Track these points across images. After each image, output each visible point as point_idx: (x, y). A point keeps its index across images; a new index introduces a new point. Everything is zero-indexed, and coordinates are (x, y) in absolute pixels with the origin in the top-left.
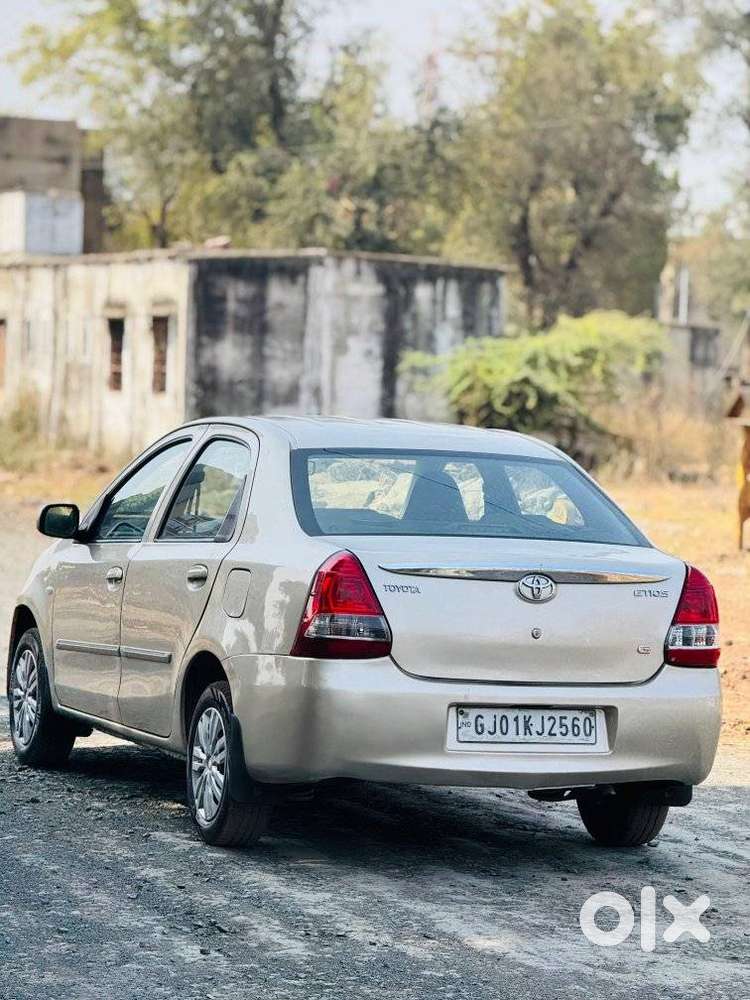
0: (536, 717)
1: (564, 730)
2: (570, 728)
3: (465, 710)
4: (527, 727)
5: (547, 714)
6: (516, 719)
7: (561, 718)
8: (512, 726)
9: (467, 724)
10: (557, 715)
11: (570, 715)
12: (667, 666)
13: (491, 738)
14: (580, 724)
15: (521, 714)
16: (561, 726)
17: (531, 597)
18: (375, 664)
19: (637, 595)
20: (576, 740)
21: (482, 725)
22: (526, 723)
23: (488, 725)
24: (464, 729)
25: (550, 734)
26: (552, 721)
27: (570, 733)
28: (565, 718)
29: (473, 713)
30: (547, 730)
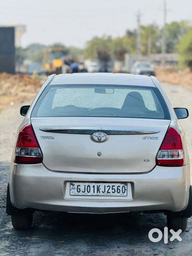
0: (102, 186)
1: (113, 191)
2: (116, 190)
3: (73, 183)
4: (98, 189)
5: (107, 185)
6: (94, 187)
7: (113, 186)
8: (92, 189)
9: (74, 189)
10: (111, 185)
11: (116, 185)
12: (157, 166)
13: (83, 194)
14: (121, 188)
15: (96, 185)
16: (113, 189)
17: (97, 140)
18: (37, 166)
19: (145, 138)
20: (119, 194)
21: (80, 189)
23: (82, 189)
24: (72, 190)
25: (108, 192)
26: (109, 187)
27: (116, 192)
28: (114, 186)
29: (76, 184)
30: (106, 191)
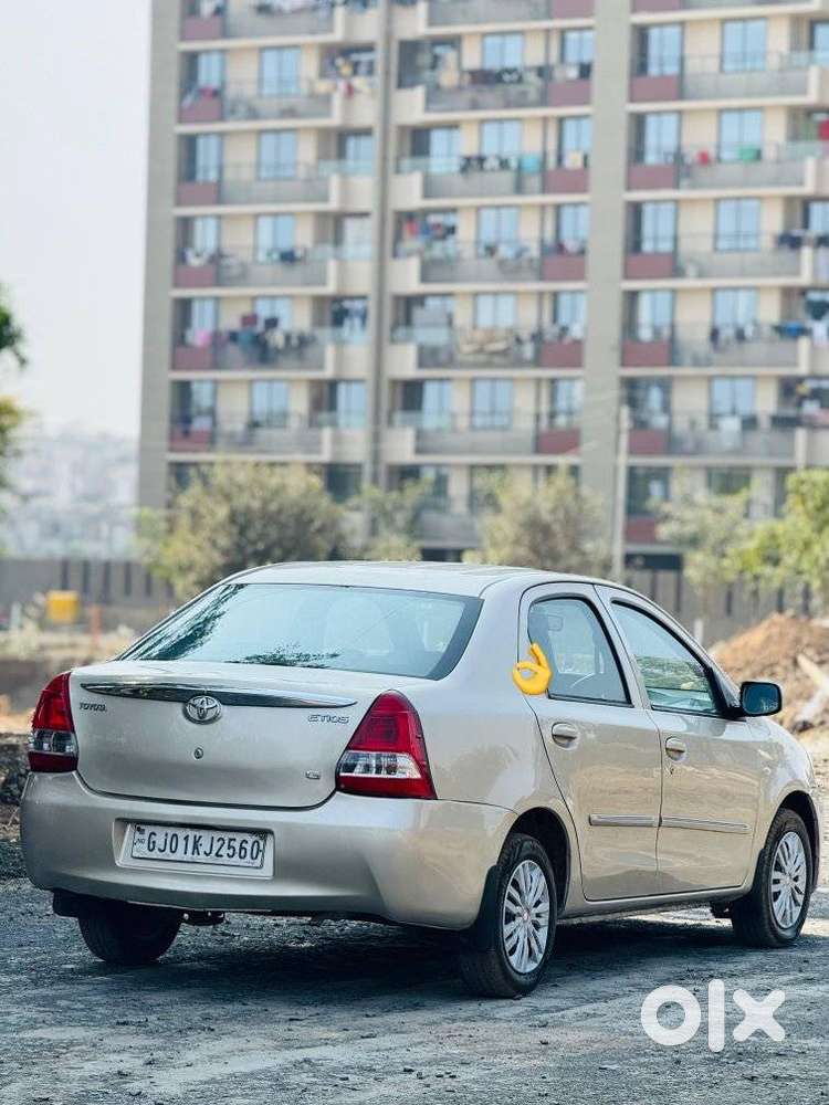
0: (206, 836)
1: (231, 852)
2: (237, 851)
3: (142, 827)
4: (195, 847)
5: (217, 835)
6: (186, 838)
7: (231, 840)
8: (182, 843)
9: (141, 841)
10: (227, 836)
11: (239, 837)
12: (338, 793)
13: (161, 855)
14: (248, 847)
15: (191, 833)
16: (229, 847)
17: (197, 718)
18: (61, 779)
19: (313, 718)
20: (242, 862)
21: (154, 842)
22: (196, 843)
23: (160, 841)
24: (138, 845)
25: (217, 855)
26: (221, 842)
27: (237, 855)
28: (235, 840)
29: (148, 830)
30: (214, 852)
